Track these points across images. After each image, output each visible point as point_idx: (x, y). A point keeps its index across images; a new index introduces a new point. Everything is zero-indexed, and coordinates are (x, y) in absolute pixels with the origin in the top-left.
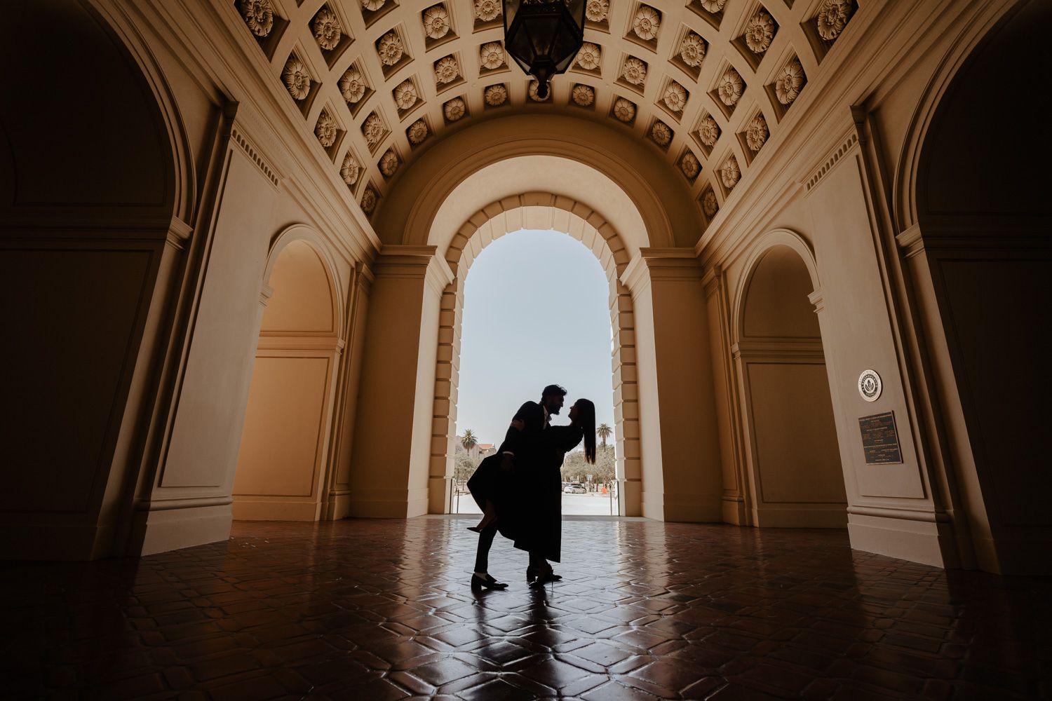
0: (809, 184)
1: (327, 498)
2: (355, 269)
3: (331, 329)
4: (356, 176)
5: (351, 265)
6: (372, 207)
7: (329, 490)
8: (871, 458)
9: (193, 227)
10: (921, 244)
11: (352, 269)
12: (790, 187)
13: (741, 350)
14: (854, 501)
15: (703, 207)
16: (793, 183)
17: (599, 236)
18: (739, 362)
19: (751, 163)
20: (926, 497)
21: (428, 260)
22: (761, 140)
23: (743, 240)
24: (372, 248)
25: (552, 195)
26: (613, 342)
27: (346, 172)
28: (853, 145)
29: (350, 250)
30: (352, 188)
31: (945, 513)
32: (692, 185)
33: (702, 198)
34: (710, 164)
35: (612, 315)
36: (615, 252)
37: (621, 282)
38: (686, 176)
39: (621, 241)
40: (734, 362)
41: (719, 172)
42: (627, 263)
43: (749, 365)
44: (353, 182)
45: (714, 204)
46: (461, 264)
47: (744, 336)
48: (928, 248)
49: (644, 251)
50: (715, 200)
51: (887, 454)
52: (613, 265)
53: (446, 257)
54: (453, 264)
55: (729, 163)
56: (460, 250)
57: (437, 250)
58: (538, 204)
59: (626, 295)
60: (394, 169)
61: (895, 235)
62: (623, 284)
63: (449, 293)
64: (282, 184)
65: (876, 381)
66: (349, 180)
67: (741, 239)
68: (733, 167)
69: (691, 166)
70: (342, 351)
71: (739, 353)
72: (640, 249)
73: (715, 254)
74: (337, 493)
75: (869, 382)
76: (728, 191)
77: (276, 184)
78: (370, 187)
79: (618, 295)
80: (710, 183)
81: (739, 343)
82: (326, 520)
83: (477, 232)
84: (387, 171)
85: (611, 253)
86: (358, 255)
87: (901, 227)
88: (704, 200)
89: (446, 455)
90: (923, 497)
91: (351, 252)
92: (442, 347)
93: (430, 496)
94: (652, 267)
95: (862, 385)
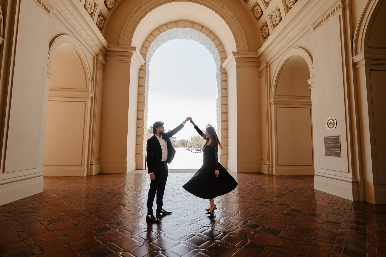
0: (314, 27)
1: (89, 165)
2: (96, 57)
3: (85, 88)
4: (93, 8)
5: (93, 55)
6: (102, 25)
7: (90, 162)
8: (327, 154)
9: (3, 38)
10: (363, 62)
11: (94, 57)
12: (305, 27)
13: (274, 101)
14: (317, 170)
15: (262, 33)
16: (307, 26)
17: (213, 44)
18: (273, 107)
19: (287, 13)
20: (349, 172)
21: (132, 54)
22: (293, 2)
23: (280, 51)
24: (104, 47)
25: (192, 22)
26: (217, 94)
27: (88, 6)
28: (339, 10)
29: (92, 48)
30: (91, 14)
31: (356, 179)
32: (258, 21)
33: (262, 29)
34: (267, 12)
35: (217, 82)
36: (220, 52)
37: (222, 67)
38: (255, 17)
39: (223, 47)
40: (271, 106)
41: (271, 16)
42: (226, 58)
43: (277, 108)
44: (92, 11)
45: (267, 32)
46: (148, 55)
47: (276, 95)
48: (366, 64)
49: (234, 53)
50: (268, 30)
51: (335, 153)
52: (219, 58)
53: (140, 52)
54: (144, 55)
55: (276, 12)
56: (147, 48)
57: (136, 49)
58: (184, 27)
59: (224, 73)
60: (113, 5)
61: (352, 56)
62: (223, 68)
63: (143, 69)
64: (53, 12)
65: (334, 122)
66: (89, 10)
67: (279, 50)
68: (278, 14)
69: (258, 12)
70: (92, 98)
71: (273, 103)
72: (233, 52)
73: (265, 56)
74: (94, 163)
75: (331, 122)
76: (275, 26)
77: (49, 12)
78: (100, 14)
79: (221, 73)
80: (266, 21)
81: (273, 98)
82: (89, 176)
83: (155, 39)
84: (109, 6)
85: (218, 53)
86: (97, 51)
87: (355, 53)
88: (263, 29)
89: (143, 144)
90: (348, 171)
91: (94, 49)
92: (140, 95)
93: (136, 162)
94: (238, 61)
95: (328, 123)
